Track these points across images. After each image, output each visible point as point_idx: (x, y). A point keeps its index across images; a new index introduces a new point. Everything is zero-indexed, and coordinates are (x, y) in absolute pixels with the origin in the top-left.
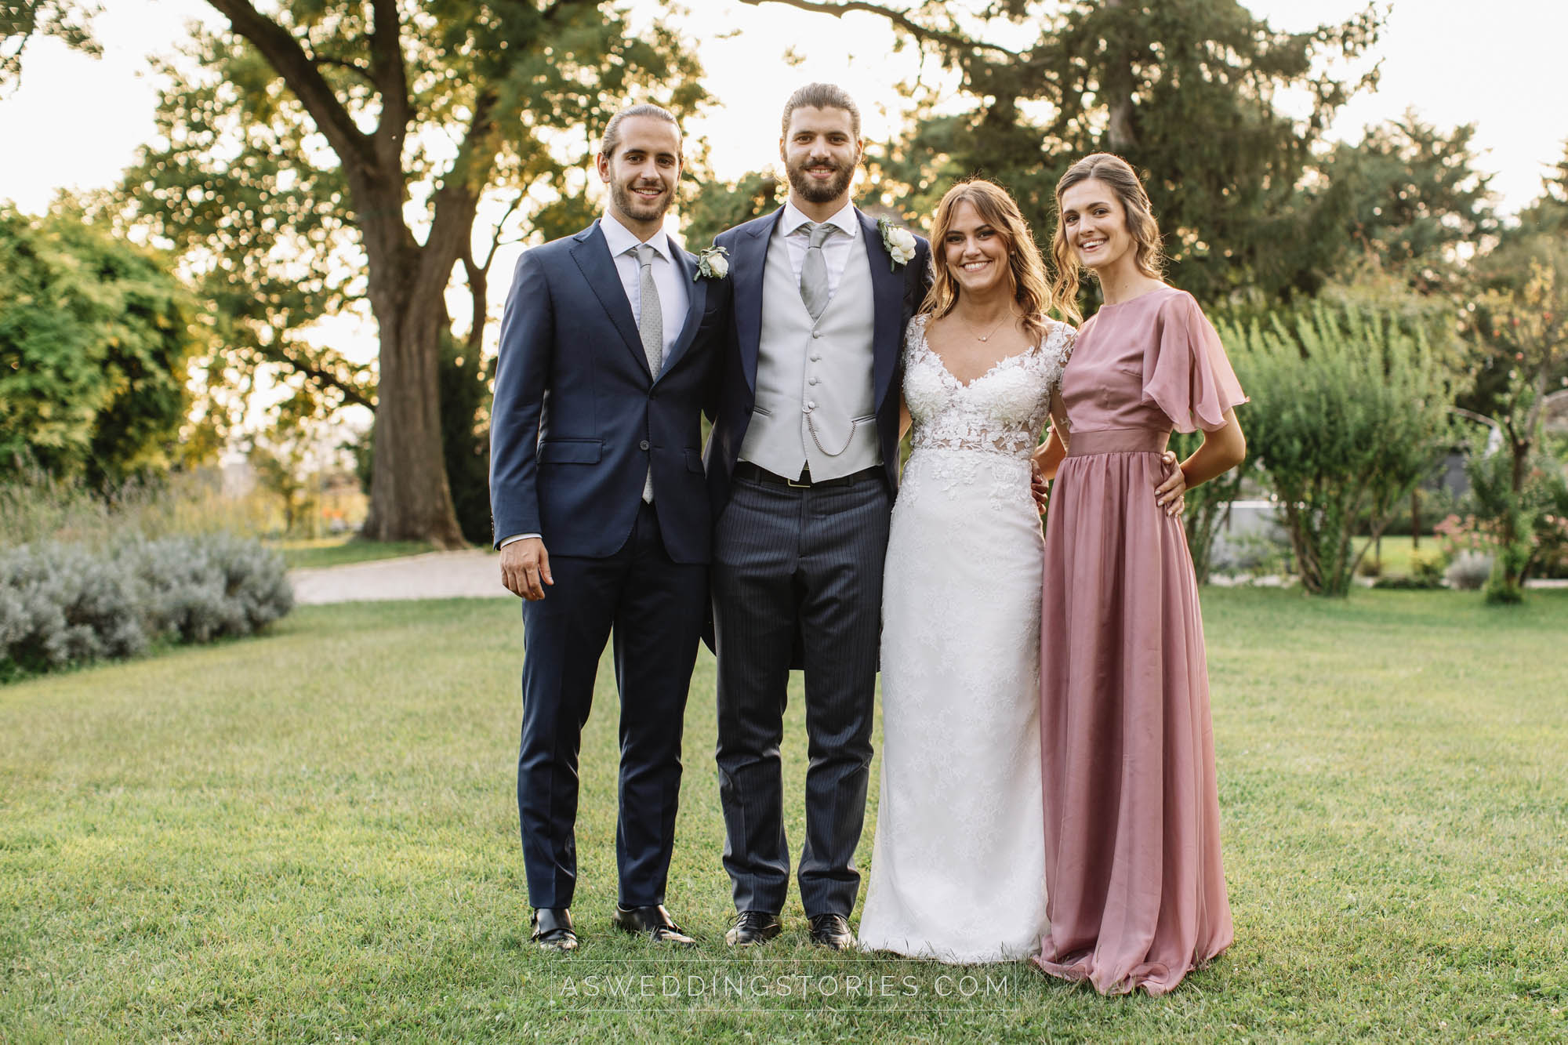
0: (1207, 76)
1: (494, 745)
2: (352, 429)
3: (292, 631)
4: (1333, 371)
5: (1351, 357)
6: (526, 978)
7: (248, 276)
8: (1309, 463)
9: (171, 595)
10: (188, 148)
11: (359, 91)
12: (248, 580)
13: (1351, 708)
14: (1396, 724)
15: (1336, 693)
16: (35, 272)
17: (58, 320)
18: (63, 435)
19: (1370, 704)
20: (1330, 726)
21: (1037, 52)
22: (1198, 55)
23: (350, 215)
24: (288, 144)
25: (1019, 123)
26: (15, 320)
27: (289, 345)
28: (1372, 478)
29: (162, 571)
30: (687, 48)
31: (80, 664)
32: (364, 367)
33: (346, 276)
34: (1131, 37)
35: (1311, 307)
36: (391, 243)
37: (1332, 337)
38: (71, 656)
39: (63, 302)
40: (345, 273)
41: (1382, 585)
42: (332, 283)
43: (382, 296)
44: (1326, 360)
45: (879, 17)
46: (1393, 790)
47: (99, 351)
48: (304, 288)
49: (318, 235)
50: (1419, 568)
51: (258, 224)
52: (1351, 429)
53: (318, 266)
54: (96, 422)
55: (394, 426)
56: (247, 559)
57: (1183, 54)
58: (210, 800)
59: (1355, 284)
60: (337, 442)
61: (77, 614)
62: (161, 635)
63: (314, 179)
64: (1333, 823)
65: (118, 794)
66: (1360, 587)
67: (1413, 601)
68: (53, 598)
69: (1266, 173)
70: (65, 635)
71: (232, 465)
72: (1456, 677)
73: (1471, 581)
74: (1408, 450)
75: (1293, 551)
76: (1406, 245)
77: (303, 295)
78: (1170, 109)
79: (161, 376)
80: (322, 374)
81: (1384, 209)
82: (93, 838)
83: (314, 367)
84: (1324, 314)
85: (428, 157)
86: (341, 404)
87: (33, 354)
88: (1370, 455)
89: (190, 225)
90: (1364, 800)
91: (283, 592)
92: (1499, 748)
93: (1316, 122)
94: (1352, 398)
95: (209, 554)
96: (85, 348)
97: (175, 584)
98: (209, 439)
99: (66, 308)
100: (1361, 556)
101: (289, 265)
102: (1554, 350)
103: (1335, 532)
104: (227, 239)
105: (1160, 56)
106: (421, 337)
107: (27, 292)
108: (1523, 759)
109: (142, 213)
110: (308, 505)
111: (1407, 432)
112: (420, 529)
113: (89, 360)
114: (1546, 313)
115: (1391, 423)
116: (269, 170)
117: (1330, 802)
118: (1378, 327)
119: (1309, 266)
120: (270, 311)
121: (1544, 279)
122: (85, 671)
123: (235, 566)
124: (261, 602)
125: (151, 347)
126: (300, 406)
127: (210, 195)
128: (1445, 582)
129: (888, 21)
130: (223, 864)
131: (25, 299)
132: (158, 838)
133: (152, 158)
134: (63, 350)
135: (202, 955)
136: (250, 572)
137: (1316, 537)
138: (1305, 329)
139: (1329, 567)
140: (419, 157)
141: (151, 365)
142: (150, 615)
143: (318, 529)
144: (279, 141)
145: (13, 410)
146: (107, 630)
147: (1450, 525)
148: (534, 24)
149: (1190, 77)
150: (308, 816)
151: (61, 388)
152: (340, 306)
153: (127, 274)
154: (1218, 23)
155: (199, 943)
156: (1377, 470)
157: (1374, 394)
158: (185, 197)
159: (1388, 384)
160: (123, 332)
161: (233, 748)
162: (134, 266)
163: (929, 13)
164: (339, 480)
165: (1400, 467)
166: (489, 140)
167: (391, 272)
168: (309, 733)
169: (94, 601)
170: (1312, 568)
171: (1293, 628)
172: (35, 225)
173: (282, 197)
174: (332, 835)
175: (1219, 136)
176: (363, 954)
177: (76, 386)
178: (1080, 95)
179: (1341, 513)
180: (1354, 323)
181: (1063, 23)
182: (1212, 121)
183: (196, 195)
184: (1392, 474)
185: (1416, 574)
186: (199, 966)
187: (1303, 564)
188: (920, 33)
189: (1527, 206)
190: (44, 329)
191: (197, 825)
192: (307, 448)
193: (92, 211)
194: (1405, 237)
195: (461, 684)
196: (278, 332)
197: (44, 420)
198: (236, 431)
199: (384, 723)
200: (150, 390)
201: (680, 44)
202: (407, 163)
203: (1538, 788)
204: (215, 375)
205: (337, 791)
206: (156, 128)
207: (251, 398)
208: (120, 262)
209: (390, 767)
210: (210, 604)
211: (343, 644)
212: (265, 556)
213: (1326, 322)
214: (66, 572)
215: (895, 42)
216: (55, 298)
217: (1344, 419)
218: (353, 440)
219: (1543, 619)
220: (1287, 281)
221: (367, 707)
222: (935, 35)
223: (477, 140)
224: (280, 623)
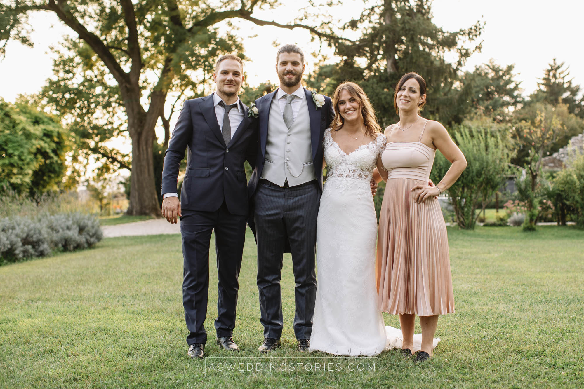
0: (421, 48)
1: (175, 284)
2: (123, 177)
3: (102, 247)
4: (468, 150)
5: (474, 145)
6: (187, 367)
7: (86, 124)
8: (460, 183)
9: (59, 234)
10: (64, 79)
11: (124, 59)
12: (86, 229)
13: (479, 267)
14: (495, 273)
15: (473, 262)
16: (11, 122)
17: (19, 139)
18: (21, 179)
19: (485, 266)
20: (472, 274)
21: (361, 41)
22: (417, 40)
23: (121, 102)
24: (99, 78)
25: (355, 66)
26: (4, 139)
27: (101, 148)
28: (482, 187)
29: (56, 226)
30: (239, 41)
31: (27, 260)
32: (127, 155)
33: (120, 123)
34: (394, 34)
35: (459, 128)
36: (136, 111)
37: (467, 138)
38: (24, 256)
39: (21, 133)
40: (120, 122)
41: (486, 225)
42: (115, 126)
43: (133, 129)
44: (465, 147)
45: (305, 29)
46: (496, 296)
47: (34, 150)
48: (105, 127)
49: (110, 109)
50: (499, 219)
51: (89, 106)
52: (475, 170)
53: (110, 120)
54: (33, 175)
55: (138, 175)
56: (86, 221)
57: (413, 40)
58: (72, 305)
59: (474, 120)
60: (118, 181)
61: (26, 241)
62: (56, 248)
63: (108, 90)
64: (476, 307)
65: (40, 304)
66: (478, 226)
67: (497, 231)
68: (17, 236)
69: (442, 82)
70: (22, 249)
71: (82, 191)
72: (515, 256)
73: (517, 223)
74: (495, 177)
75: (455, 214)
76: (491, 107)
77: (105, 130)
78: (408, 59)
79: (56, 158)
80: (112, 157)
81: (483, 95)
82: (30, 319)
83: (110, 155)
84: (464, 130)
85: (148, 81)
86: (119, 168)
87: (10, 151)
88: (481, 179)
89: (66, 106)
90: (486, 299)
91: (99, 233)
92: (533, 280)
93: (459, 64)
94: (474, 160)
95: (73, 220)
96: (28, 149)
97: (61, 230)
98: (73, 181)
99: (22, 135)
100: (478, 215)
101: (100, 120)
102: (546, 141)
103: (470, 207)
104: (78, 111)
105: (404, 41)
106: (147, 143)
107: (8, 130)
108: (542, 284)
109: (48, 103)
110: (108, 204)
111: (494, 171)
112: (147, 211)
113: (30, 153)
114: (542, 129)
115: (489, 168)
116: (92, 87)
117: (474, 300)
118: (483, 135)
119: (458, 114)
120: (94, 136)
121: (541, 116)
122: (29, 261)
123: (82, 224)
124: (91, 237)
125: (52, 148)
126: (105, 169)
127: (72, 96)
128: (508, 224)
129: (309, 31)
130: (77, 328)
131: (7, 132)
132: (54, 319)
133: (52, 83)
134: (21, 150)
135: (68, 361)
136: (87, 226)
137: (462, 208)
138: (458, 136)
139: (467, 219)
140: (145, 81)
141: (52, 155)
142: (52, 242)
143: (111, 212)
144: (96, 77)
145: (3, 171)
146: (37, 247)
147: (509, 204)
148: (185, 34)
149: (415, 48)
150: (108, 310)
151: (20, 163)
152: (118, 134)
153: (43, 123)
154: (425, 29)
155: (68, 356)
156: (484, 185)
157: (482, 158)
158: (63, 97)
159: (487, 154)
160: (42, 143)
161: (81, 287)
162: (46, 120)
163: (323, 28)
164: (119, 195)
165: (492, 183)
166: (169, 74)
167: (136, 121)
168: (108, 282)
169: (32, 237)
170: (462, 219)
171: (456, 240)
172: (10, 106)
173: (98, 96)
174: (117, 317)
175: (426, 69)
176: (128, 359)
177: (25, 162)
178: (377, 55)
179: (471, 200)
180: (475, 133)
181: (370, 31)
182: (423, 63)
183: (67, 96)
184: (489, 186)
185: (498, 221)
186: (68, 364)
187: (458, 218)
188: (320, 35)
189: (532, 93)
190: (14, 142)
191: (68, 314)
192: (107, 184)
193: (31, 101)
194: (490, 105)
195: (162, 264)
196: (97, 143)
197: (14, 174)
198: (83, 179)
199: (135, 277)
200: (52, 163)
201: (236, 40)
202: (141, 83)
203: (548, 294)
204: (75, 159)
205: (118, 301)
206: (53, 72)
207: (88, 167)
208: (41, 119)
209: (137, 293)
210: (73, 237)
211: (120, 251)
212: (92, 220)
213: (465, 133)
214: (22, 226)
215: (311, 38)
216: (18, 131)
217: (472, 167)
218: (123, 181)
219: (543, 236)
220: (451, 119)
221: (129, 272)
222: (325, 35)
223: (166, 74)
224: (98, 244)
